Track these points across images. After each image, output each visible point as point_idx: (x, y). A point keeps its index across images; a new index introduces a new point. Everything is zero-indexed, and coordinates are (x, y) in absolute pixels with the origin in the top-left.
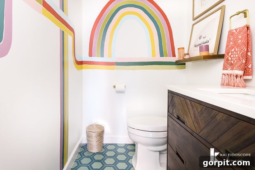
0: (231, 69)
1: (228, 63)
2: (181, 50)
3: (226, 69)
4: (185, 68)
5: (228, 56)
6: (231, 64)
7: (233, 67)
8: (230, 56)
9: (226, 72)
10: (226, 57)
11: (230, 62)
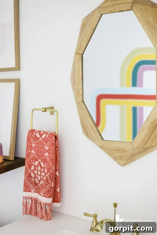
0: (35, 191)
1: (31, 181)
3: (28, 190)
5: (30, 171)
6: (36, 184)
7: (37, 189)
8: (33, 171)
9: (28, 194)
10: (28, 172)
11: (33, 179)
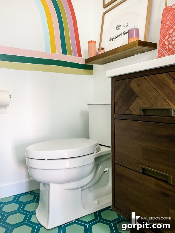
1: (165, 48)
2: (92, 43)
3: (162, 56)
4: (92, 74)
5: (164, 40)
6: (169, 50)
8: (167, 40)
10: (162, 42)
